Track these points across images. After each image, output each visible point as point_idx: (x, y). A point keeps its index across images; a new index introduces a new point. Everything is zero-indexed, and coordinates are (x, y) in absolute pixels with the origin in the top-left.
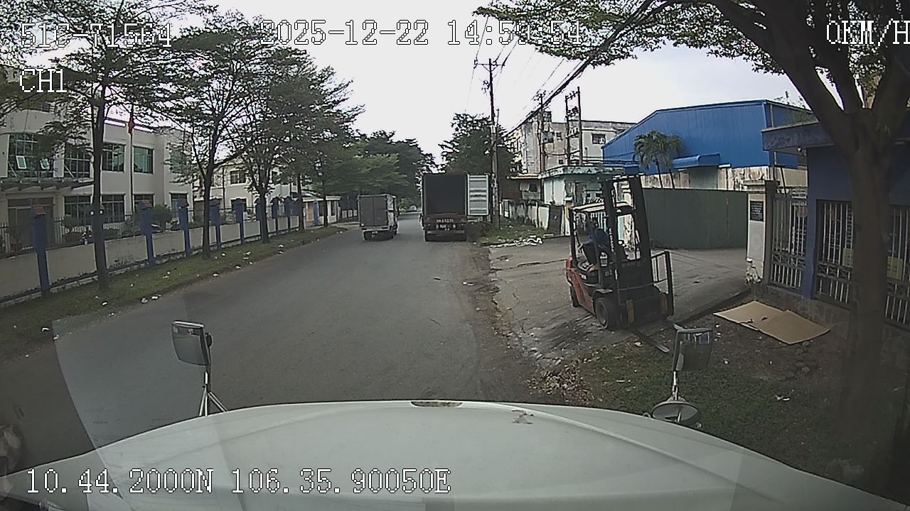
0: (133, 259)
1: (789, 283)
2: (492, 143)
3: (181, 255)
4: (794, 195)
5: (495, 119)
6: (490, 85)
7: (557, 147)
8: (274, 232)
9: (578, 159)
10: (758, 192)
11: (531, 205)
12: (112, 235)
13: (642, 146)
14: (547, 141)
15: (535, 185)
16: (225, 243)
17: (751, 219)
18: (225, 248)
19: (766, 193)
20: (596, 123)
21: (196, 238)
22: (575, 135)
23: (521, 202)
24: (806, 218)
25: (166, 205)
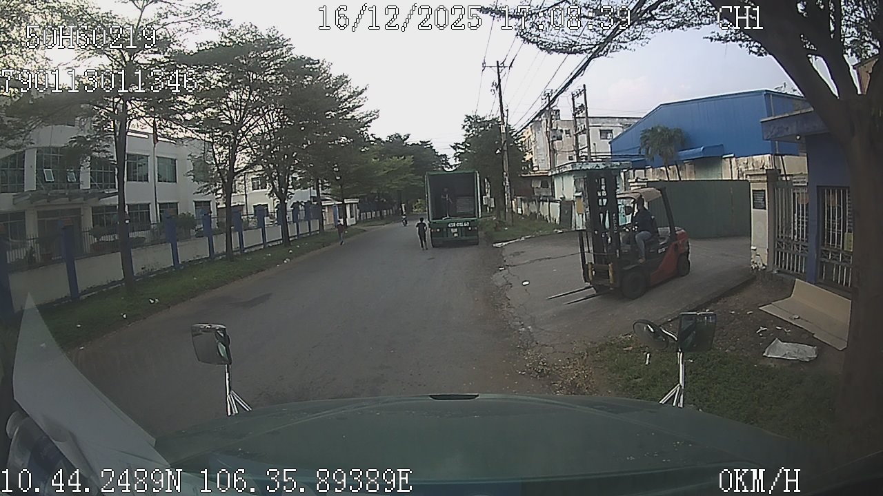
0: (159, 266)
1: (793, 269)
2: (503, 142)
4: (795, 182)
5: (505, 118)
7: (566, 143)
8: (295, 236)
9: (586, 154)
10: (760, 181)
11: (543, 201)
12: (139, 243)
13: (647, 140)
14: (556, 139)
16: (249, 248)
19: (767, 181)
20: (603, 120)
21: (220, 245)
22: (583, 132)
23: (533, 198)
24: (807, 205)
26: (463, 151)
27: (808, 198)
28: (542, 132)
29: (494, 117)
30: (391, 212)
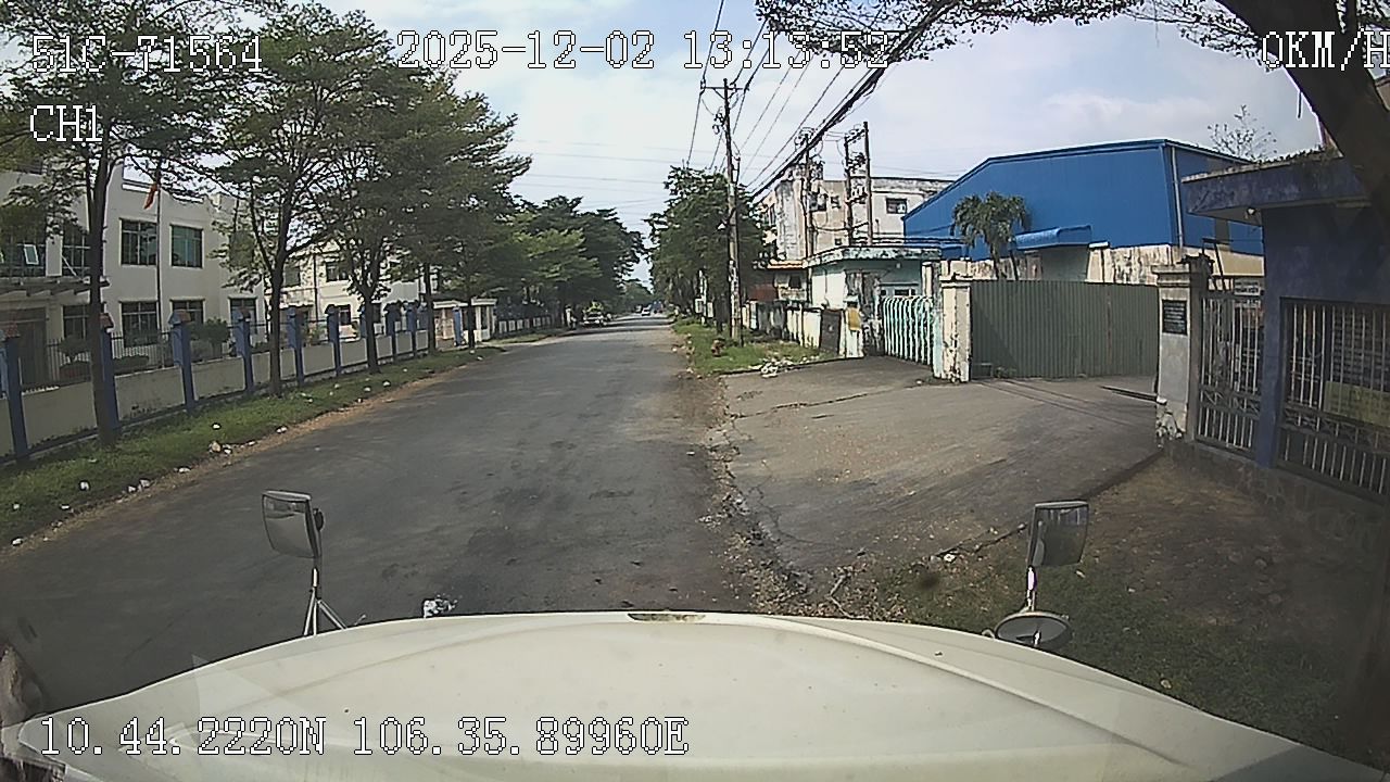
0: (161, 403)
1: (1231, 441)
3: (239, 396)
4: (1238, 290)
5: (735, 173)
6: (726, 120)
7: (832, 218)
8: (388, 358)
9: (866, 235)
10: (1177, 285)
11: (793, 309)
14: (816, 208)
15: (798, 278)
17: (1164, 331)
18: (309, 384)
20: (893, 181)
21: (262, 368)
22: (861, 200)
23: (776, 304)
24: (1261, 328)
25: (222, 318)
26: (665, 227)
27: (1262, 319)
28: (794, 197)
29: (717, 171)
30: (548, 323)
